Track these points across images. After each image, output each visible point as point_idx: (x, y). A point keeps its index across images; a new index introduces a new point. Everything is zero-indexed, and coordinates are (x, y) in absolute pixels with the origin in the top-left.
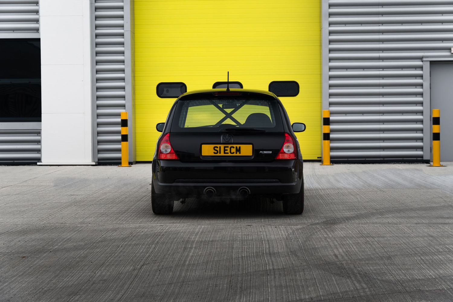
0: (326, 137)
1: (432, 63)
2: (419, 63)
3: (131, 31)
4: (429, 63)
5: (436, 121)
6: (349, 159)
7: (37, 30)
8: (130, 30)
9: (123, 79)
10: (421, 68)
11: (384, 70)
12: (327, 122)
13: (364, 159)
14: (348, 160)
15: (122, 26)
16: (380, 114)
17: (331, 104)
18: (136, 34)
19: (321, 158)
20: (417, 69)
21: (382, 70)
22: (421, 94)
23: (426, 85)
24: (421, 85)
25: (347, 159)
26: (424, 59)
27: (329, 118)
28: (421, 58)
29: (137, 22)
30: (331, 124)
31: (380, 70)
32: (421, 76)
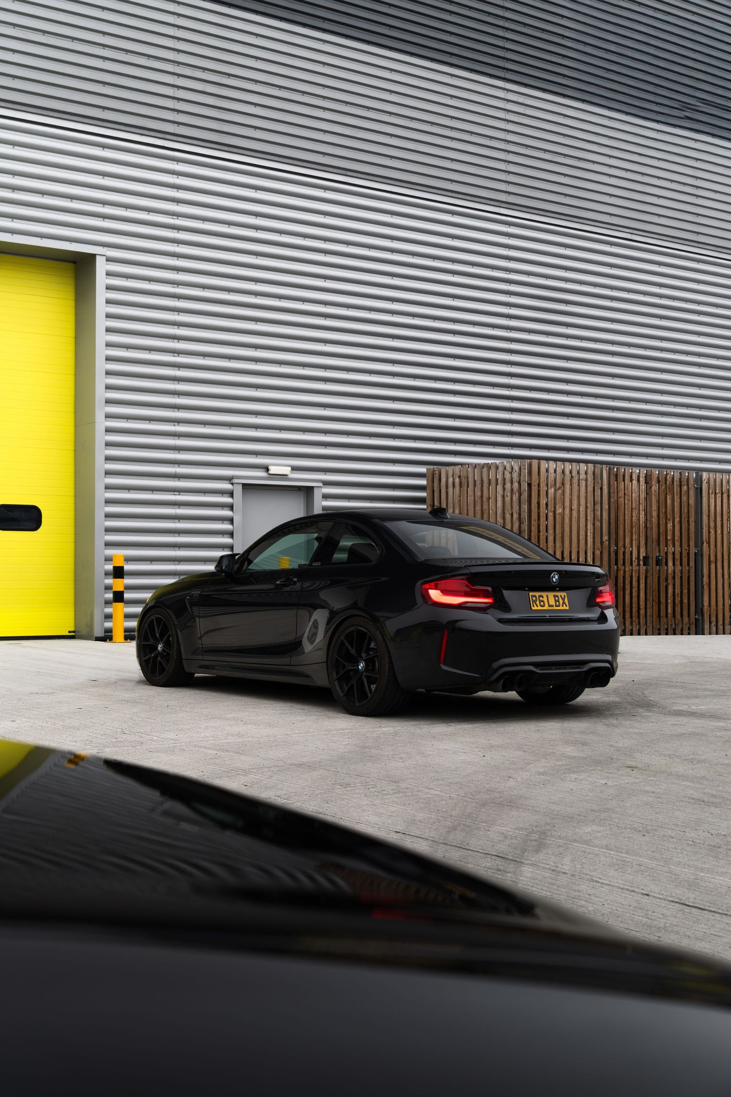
0: (119, 596)
1: (244, 485)
2: (227, 486)
4: (241, 485)
11: (181, 493)
12: (119, 573)
14: (130, 635)
16: (176, 563)
19: (74, 632)
20: (224, 495)
21: (178, 493)
22: (231, 534)
23: (239, 519)
24: (231, 521)
26: (235, 481)
27: (123, 567)
28: (230, 479)
30: (125, 577)
31: (175, 493)
32: (231, 506)
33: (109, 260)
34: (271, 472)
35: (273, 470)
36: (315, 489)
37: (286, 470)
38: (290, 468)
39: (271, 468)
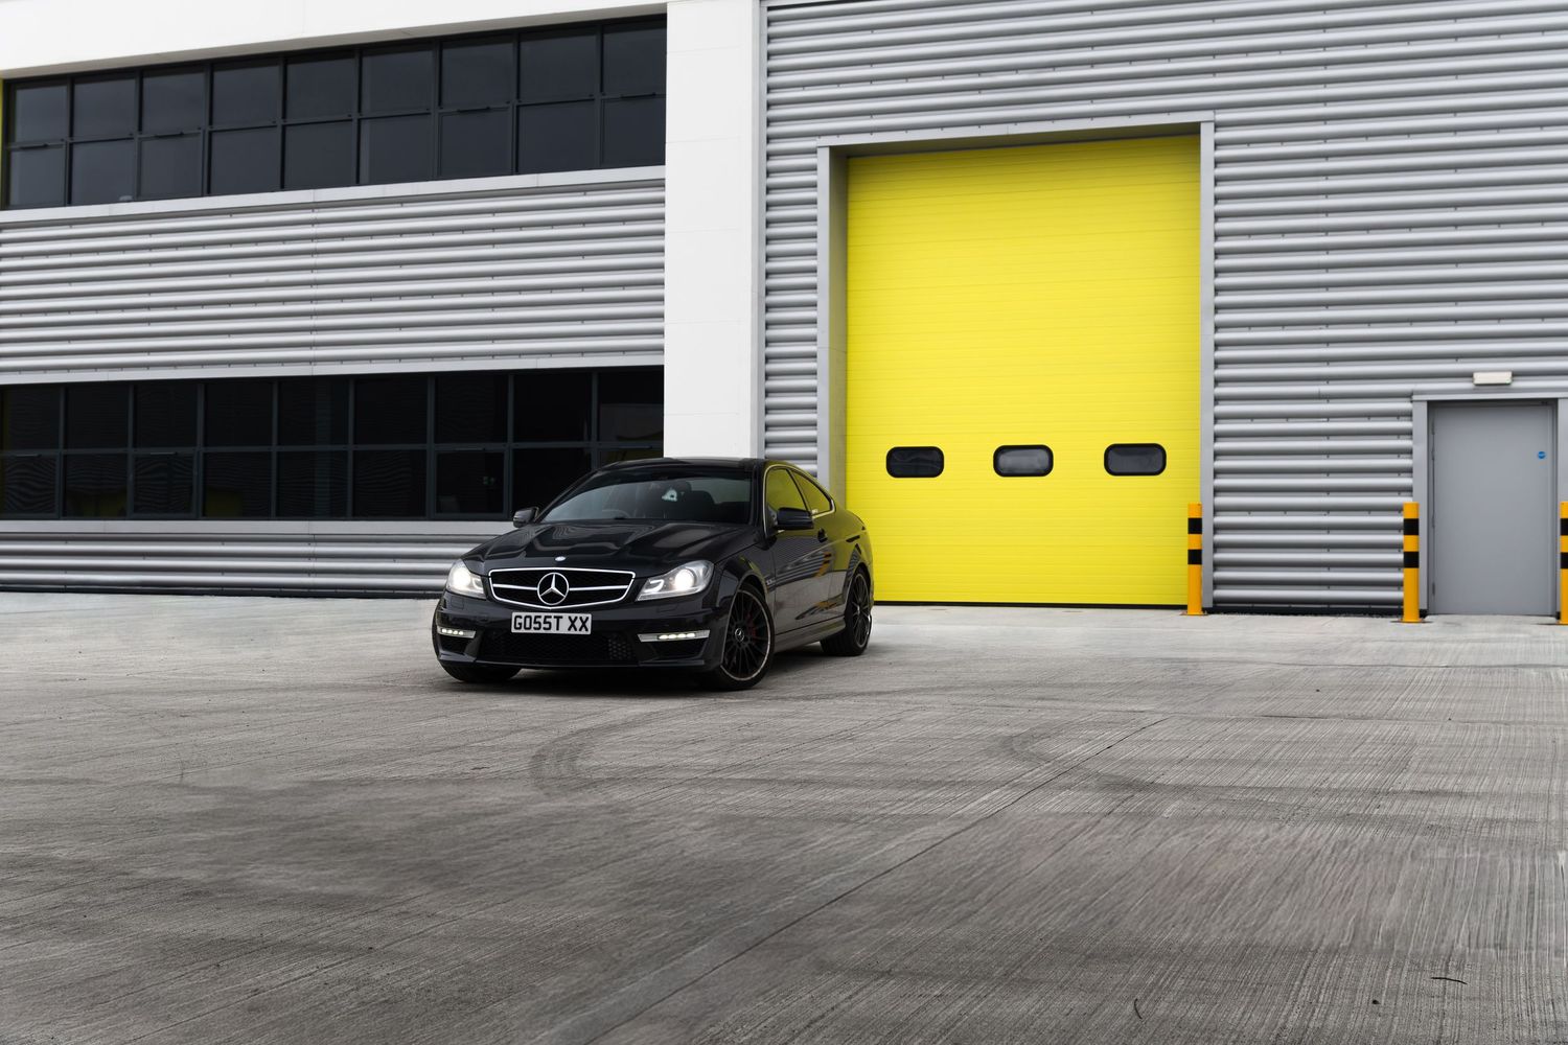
0: (1195, 557)
1: (1432, 405)
2: (1404, 405)
3: (830, 348)
4: (1425, 405)
5: (1411, 527)
6: (1256, 605)
7: (660, 349)
8: (827, 346)
9: (813, 441)
10: (1408, 415)
11: (1331, 420)
12: (1195, 526)
13: (1287, 606)
15: (813, 339)
16: (1322, 513)
17: (1217, 491)
18: (849, 354)
20: (1401, 418)
22: (1408, 471)
23: (1421, 450)
24: (1407, 452)
25: (1250, 605)
26: (1415, 398)
27: (1200, 520)
28: (1408, 396)
29: (854, 330)
31: (1322, 420)
32: (1408, 433)
33: (1218, 126)
34: (1477, 381)
35: (1480, 378)
36: (1560, 402)
37: (1506, 378)
38: (1510, 374)
39: (1475, 375)
